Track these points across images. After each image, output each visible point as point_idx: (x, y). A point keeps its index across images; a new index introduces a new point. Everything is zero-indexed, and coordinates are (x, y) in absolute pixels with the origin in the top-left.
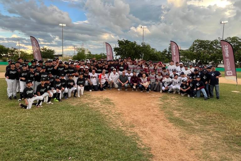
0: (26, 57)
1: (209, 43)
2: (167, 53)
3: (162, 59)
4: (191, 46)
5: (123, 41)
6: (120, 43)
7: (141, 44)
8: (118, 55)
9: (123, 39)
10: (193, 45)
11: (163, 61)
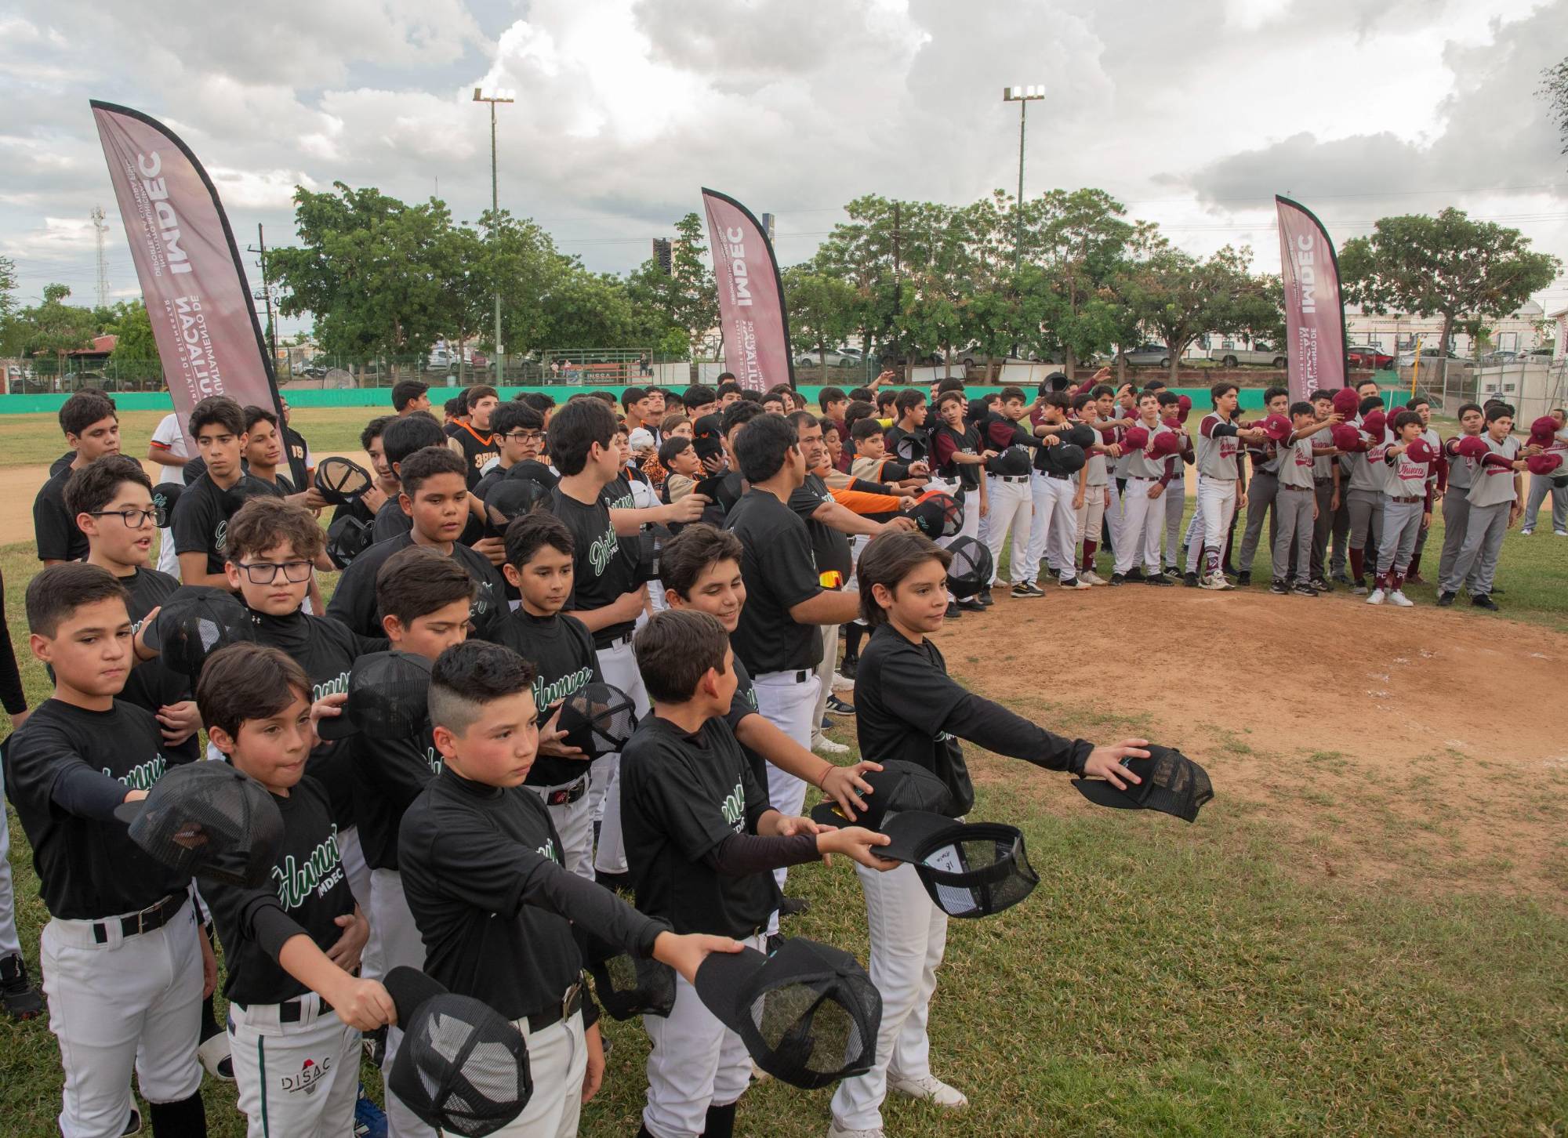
1: (937, 219)
4: (827, 241)
5: (339, 194)
6: (316, 213)
7: (481, 222)
8: (299, 304)
9: (337, 184)
10: (842, 236)
11: (646, 345)
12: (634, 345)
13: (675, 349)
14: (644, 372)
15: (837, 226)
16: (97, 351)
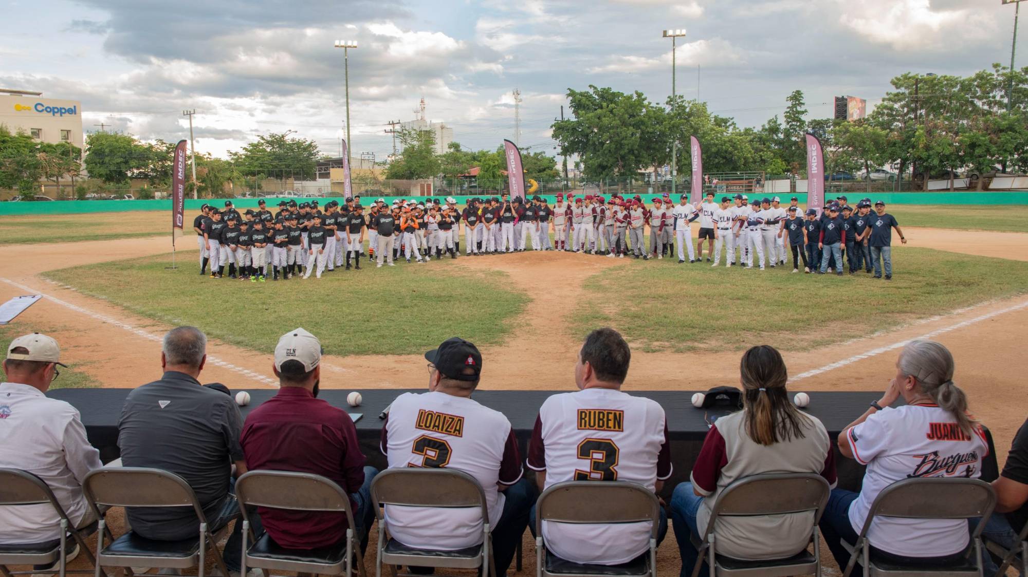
0: (216, 176)
1: (953, 86)
2: (781, 136)
3: (755, 162)
4: (879, 102)
5: (591, 91)
6: (580, 103)
7: (667, 103)
8: (570, 150)
9: (590, 86)
10: (890, 100)
11: (761, 170)
12: (755, 170)
13: (774, 172)
14: (758, 185)
15: (887, 94)
16: (471, 175)
